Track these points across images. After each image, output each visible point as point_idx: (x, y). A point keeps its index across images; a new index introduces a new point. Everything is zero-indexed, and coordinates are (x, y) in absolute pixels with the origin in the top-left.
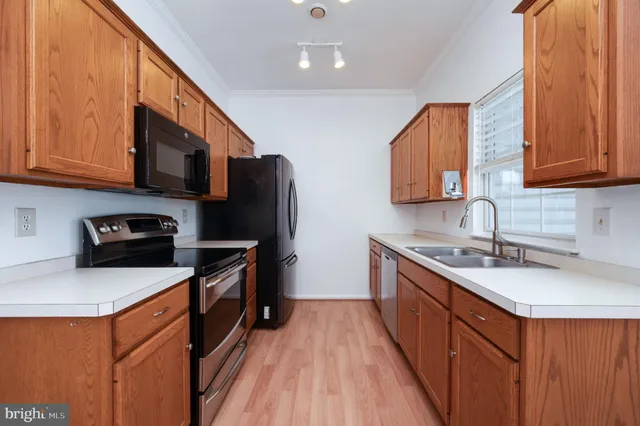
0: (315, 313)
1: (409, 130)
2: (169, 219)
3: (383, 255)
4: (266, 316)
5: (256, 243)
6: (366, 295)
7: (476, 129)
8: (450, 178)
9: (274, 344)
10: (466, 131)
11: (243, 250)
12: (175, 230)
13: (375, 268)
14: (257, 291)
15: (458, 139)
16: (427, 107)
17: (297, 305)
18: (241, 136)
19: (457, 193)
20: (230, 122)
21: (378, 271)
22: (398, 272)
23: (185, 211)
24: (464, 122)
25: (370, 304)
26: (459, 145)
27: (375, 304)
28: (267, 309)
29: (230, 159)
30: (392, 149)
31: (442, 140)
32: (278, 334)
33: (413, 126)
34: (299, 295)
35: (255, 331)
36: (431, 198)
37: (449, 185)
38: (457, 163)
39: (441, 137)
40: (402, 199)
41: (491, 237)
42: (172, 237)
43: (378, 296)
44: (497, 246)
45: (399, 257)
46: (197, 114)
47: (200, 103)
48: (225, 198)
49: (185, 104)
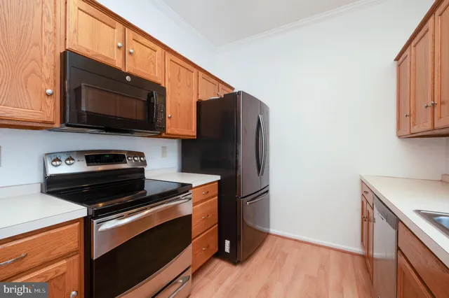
0: (285, 256)
2: (141, 155)
4: (227, 249)
5: (218, 178)
6: (358, 249)
12: (144, 163)
14: (219, 223)
18: (216, 82)
20: (200, 69)
21: (371, 224)
22: (398, 248)
23: (164, 148)
28: (227, 243)
29: (200, 103)
30: (399, 66)
35: (217, 261)
42: (143, 169)
43: (371, 252)
45: (400, 224)
46: (152, 61)
47: (155, 51)
48: (194, 136)
49: (131, 51)
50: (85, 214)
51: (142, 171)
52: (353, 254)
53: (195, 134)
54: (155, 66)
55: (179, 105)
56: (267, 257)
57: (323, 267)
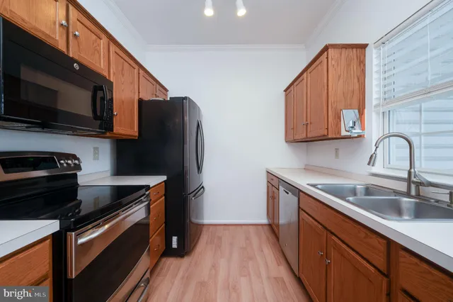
0: (220, 238)
1: (305, 74)
2: (74, 157)
3: (281, 189)
4: (175, 245)
5: (164, 178)
6: (265, 221)
7: (375, 69)
8: (349, 116)
9: (181, 274)
10: (363, 72)
11: (148, 187)
12: (78, 167)
13: (272, 199)
14: (165, 223)
15: (356, 80)
16: (326, 49)
17: (205, 229)
18: (154, 83)
19: (357, 131)
20: (141, 66)
21: (275, 201)
22: (299, 207)
23: (96, 149)
24: (362, 62)
25: (266, 228)
26: (357, 85)
27: (273, 228)
28: (175, 239)
29: (141, 102)
30: (286, 95)
31: (341, 80)
32: (185, 261)
33: (309, 71)
34: (206, 221)
35: (164, 259)
36: (330, 136)
37: (349, 123)
38: (355, 102)
39: (340, 77)
40: (297, 137)
41: (406, 176)
42: (76, 174)
44: (413, 187)
45: (301, 193)
46: (96, 50)
47: (101, 39)
48: (136, 136)
49: (77, 33)
50: (57, 228)
51: (75, 176)
52: (262, 225)
53: (137, 134)
54: (100, 55)
55: (123, 102)
56: (207, 243)
57: (247, 239)
